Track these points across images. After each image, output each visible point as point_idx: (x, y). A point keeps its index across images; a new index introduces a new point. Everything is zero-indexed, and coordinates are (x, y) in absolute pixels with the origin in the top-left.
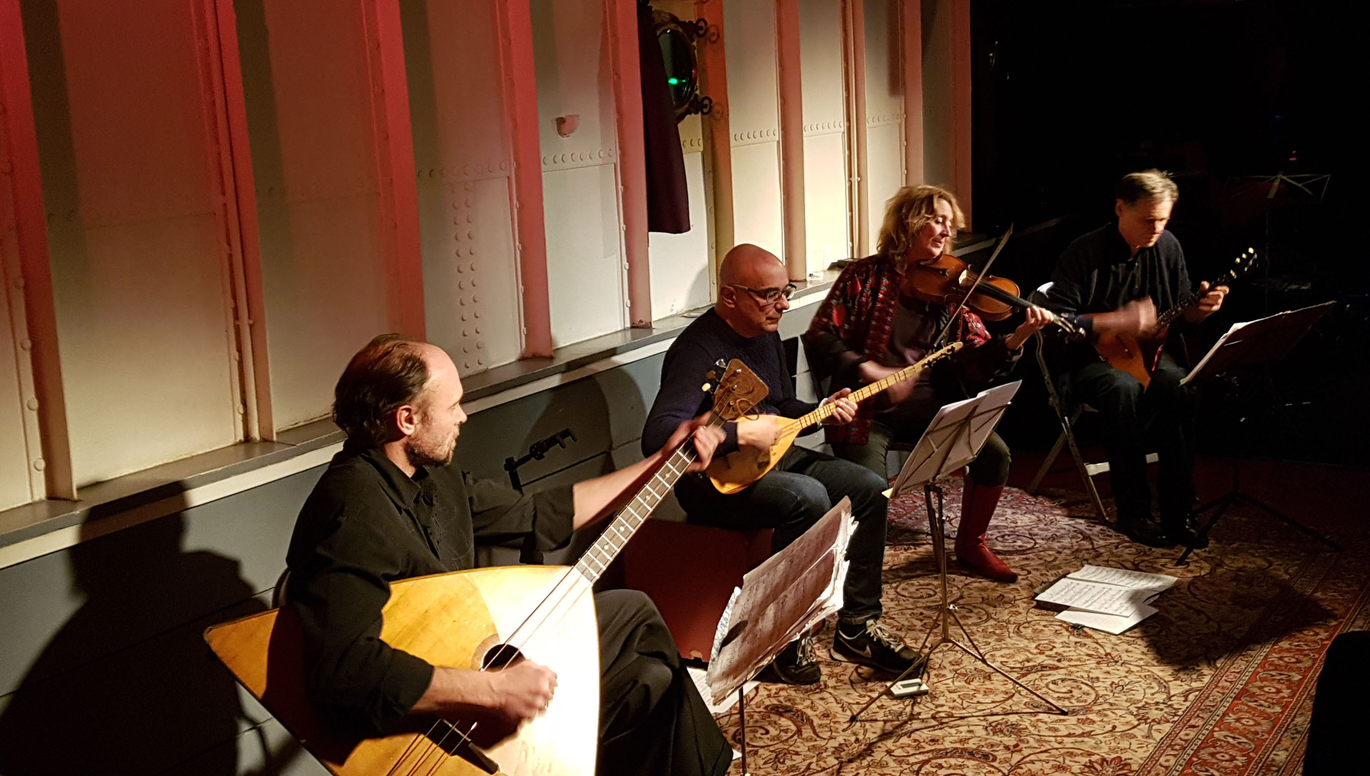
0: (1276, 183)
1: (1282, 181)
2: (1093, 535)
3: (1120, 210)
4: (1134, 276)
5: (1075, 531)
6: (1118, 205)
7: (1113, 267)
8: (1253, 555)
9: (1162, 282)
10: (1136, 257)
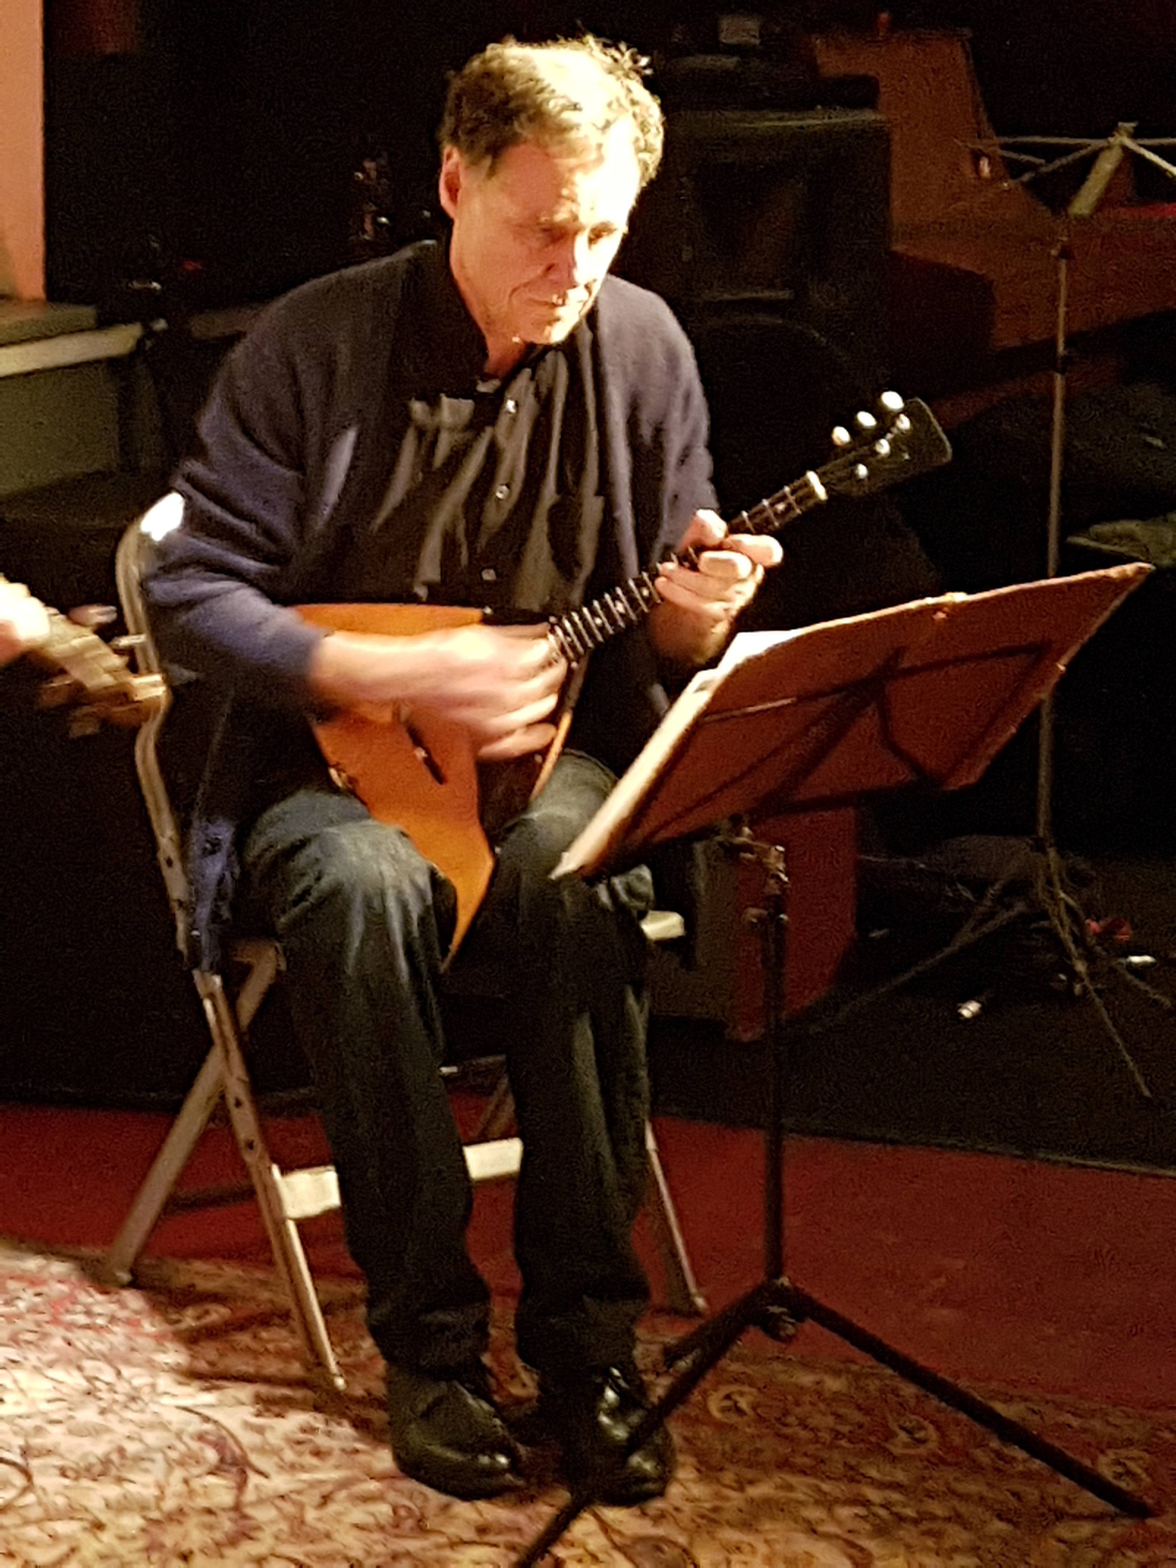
0: (1106, 165)
1: (1130, 156)
2: (262, 1450)
3: (453, 191)
4: (493, 455)
5: (201, 1437)
6: (447, 167)
7: (418, 408)
8: (812, 1530)
9: (605, 487)
10: (508, 379)
